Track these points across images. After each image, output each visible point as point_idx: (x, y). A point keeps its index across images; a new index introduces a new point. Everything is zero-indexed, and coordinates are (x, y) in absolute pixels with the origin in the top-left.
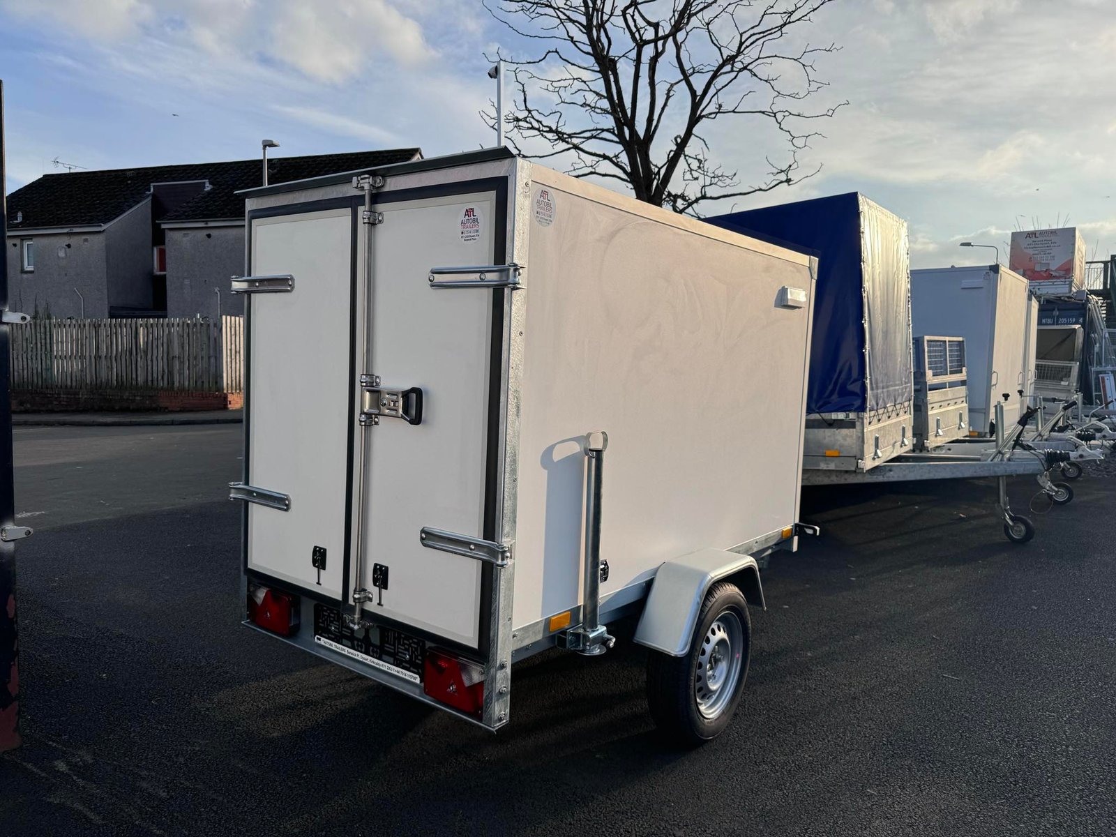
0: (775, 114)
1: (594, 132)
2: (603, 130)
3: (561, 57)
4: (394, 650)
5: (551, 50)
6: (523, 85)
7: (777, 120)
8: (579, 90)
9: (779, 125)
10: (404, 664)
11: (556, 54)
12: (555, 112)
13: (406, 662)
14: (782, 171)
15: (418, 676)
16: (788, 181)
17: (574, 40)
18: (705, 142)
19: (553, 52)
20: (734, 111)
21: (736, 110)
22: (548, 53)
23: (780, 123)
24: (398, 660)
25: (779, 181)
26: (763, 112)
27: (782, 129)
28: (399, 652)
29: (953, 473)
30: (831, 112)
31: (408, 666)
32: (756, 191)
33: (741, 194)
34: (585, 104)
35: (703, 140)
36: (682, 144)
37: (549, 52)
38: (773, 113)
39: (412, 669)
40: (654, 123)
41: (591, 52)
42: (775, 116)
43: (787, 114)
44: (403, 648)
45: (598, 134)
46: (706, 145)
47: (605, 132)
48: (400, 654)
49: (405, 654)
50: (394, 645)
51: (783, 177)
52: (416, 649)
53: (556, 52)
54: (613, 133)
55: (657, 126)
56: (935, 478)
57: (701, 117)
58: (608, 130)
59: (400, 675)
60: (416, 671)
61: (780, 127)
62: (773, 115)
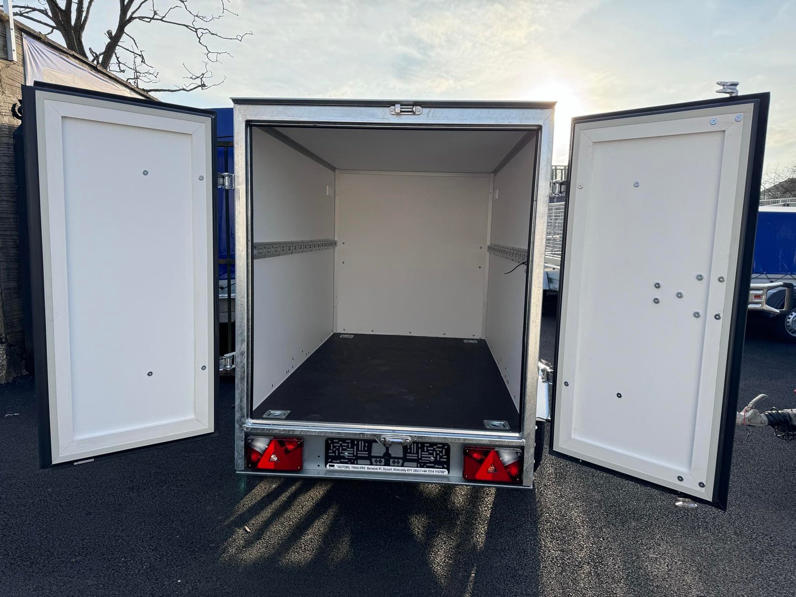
0: (196, 29)
1: (22, 9)
2: (34, 9)
4: (418, 456)
7: (197, 35)
9: (198, 40)
10: (427, 465)
13: (431, 462)
14: (197, 77)
15: (446, 470)
16: (203, 85)
18: (134, 41)
20: (161, 20)
21: (164, 19)
23: (199, 38)
24: (421, 463)
25: (196, 85)
26: (187, 26)
27: (201, 43)
28: (422, 457)
30: (240, 38)
31: (433, 465)
32: (181, 90)
33: (169, 90)
36: (115, 39)
38: (194, 28)
39: (436, 466)
40: (84, 14)
42: (196, 32)
43: (207, 31)
44: (428, 453)
45: (27, 13)
46: (136, 44)
48: (423, 459)
49: (430, 457)
50: (417, 453)
51: (198, 82)
52: (441, 452)
54: (47, 14)
55: (86, 17)
57: (131, 19)
58: (40, 11)
59: (427, 473)
60: (441, 467)
61: (199, 42)
62: (195, 30)
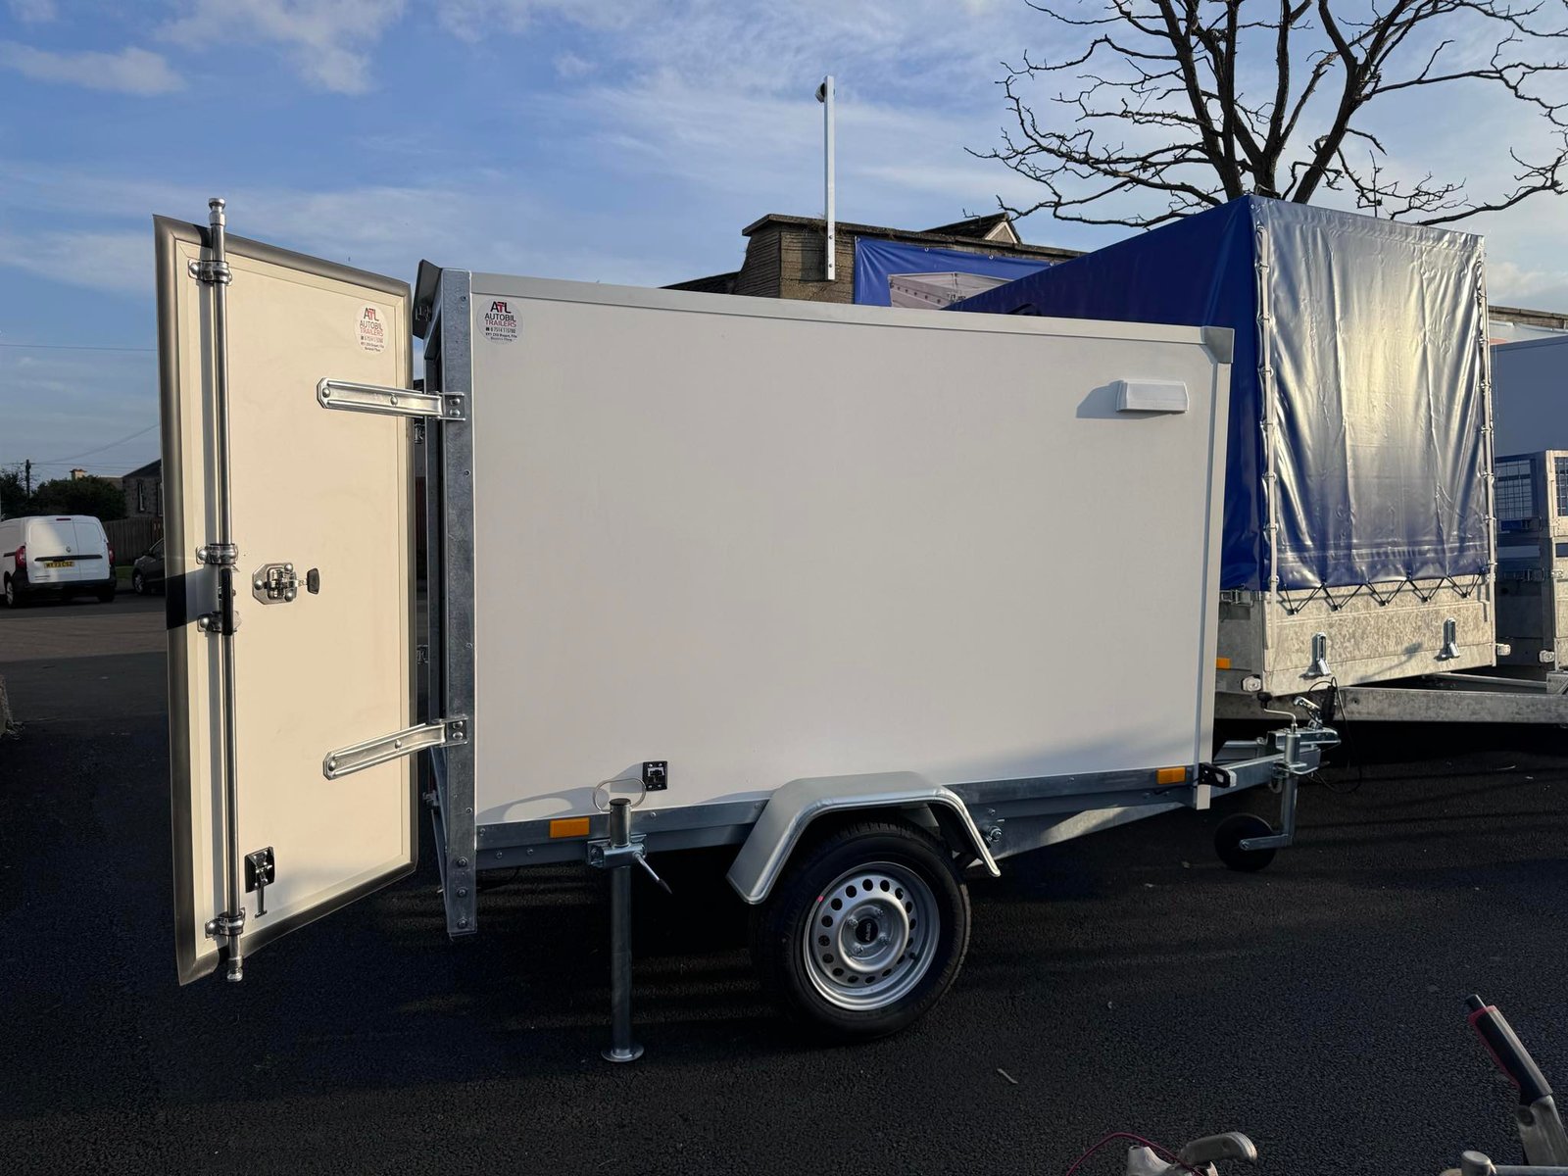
0: (1500, 72)
3: (1114, 47)
5: (1098, 39)
6: (1017, 101)
7: (1507, 83)
8: (1169, 91)
9: (1513, 91)
11: (1106, 43)
12: (1085, 132)
16: (1552, 186)
17: (1132, 15)
19: (1101, 41)
20: (1420, 81)
21: (1425, 78)
22: (1094, 44)
26: (1477, 74)
27: (1522, 98)
29: (1473, 713)
32: (1477, 210)
34: (1124, 111)
35: (1371, 137)
36: (1327, 149)
37: (1096, 42)
38: (1497, 72)
41: (1167, 31)
42: (1502, 77)
43: (1523, 69)
46: (1378, 145)
47: (1193, 151)
53: (1107, 40)
55: (1290, 127)
56: (1439, 719)
57: (1361, 99)
61: (1517, 95)
62: (1498, 75)
